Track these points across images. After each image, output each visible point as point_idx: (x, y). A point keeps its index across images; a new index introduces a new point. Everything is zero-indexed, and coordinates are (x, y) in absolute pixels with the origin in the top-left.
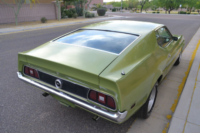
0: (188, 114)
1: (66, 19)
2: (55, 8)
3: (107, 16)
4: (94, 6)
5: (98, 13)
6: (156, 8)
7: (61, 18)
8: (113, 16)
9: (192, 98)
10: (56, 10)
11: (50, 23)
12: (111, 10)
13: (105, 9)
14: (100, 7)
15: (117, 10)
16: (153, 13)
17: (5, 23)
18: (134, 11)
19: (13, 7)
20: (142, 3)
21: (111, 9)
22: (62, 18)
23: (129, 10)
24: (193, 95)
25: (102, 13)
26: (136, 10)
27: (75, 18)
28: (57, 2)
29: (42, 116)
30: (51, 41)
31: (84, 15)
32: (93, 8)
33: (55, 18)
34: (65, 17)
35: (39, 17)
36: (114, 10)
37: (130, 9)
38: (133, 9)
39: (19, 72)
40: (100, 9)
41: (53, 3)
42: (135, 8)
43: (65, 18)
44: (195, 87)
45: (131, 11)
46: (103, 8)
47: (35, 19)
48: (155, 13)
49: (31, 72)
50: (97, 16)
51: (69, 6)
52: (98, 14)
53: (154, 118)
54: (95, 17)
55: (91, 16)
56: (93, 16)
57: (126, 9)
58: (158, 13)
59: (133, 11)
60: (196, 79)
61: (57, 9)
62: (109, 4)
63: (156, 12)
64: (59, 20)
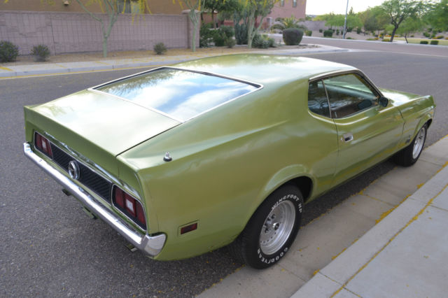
0: (357, 273)
1: (209, 49)
2: (188, 25)
3: (305, 46)
4: (278, 23)
5: (284, 37)
6: (435, 32)
7: (198, 46)
8: (317, 47)
9: (390, 241)
10: (189, 29)
11: (172, 55)
12: (322, 34)
13: (301, 30)
14: (290, 24)
15: (336, 32)
16: (422, 43)
17: (85, 52)
18: (377, 36)
19: (101, 20)
20: (396, 19)
21: (321, 31)
22: (201, 46)
23: (365, 34)
24: (400, 234)
25: (293, 38)
26: (382, 34)
27: (230, 46)
28: (193, 11)
29: (61, 234)
30: (90, 89)
31: (250, 42)
32: (274, 28)
33: (187, 46)
34: (208, 44)
35: (152, 41)
36: (328, 34)
37: (367, 32)
38: (376, 32)
39: (28, 143)
40: (290, 29)
41: (185, 13)
42: (382, 31)
43: (207, 46)
44: (414, 219)
45: (371, 36)
46: (297, 27)
47: (144, 46)
48: (426, 43)
49: (44, 144)
50: (280, 45)
51: (228, 21)
52: (285, 41)
53: (284, 271)
54: (274, 47)
55: (265, 45)
56: (271, 45)
57: (359, 32)
58: (435, 43)
59: (374, 38)
60: (431, 200)
61: (191, 27)
62: (319, 20)
63: (429, 40)
64: (193, 51)
